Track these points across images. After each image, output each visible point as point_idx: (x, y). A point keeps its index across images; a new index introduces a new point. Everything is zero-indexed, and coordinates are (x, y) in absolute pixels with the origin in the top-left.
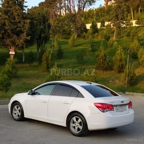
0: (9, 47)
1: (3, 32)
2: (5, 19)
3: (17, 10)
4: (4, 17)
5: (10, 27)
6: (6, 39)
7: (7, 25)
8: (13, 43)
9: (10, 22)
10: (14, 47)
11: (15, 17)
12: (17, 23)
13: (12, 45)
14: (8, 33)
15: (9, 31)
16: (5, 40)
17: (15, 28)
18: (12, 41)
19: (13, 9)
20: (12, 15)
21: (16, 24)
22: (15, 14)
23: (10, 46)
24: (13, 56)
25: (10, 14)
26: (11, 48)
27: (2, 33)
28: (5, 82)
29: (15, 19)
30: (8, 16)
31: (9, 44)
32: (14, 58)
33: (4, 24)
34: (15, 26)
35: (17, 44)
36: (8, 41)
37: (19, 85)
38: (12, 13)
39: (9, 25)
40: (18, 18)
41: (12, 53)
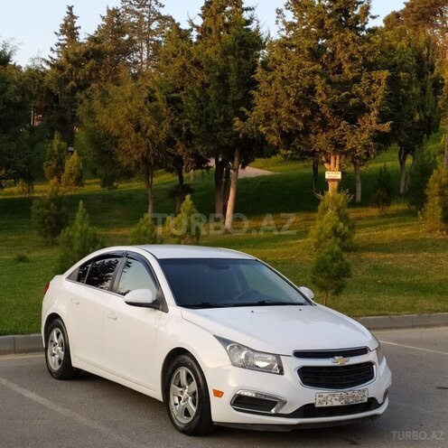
0: (324, 159)
1: (308, 112)
2: (315, 72)
3: (347, 44)
4: (311, 69)
5: (328, 95)
6: (316, 133)
7: (321, 92)
8: (338, 146)
9: (329, 82)
10: (338, 157)
11: (341, 64)
12: (347, 82)
13: (335, 151)
14: (323, 116)
15: (324, 109)
16: (312, 137)
17: (342, 99)
18: (333, 139)
19: (335, 43)
20: (333, 60)
21: (345, 85)
22: (343, 58)
23: (325, 153)
24: (336, 184)
25: (327, 58)
26: (329, 162)
27: (306, 116)
29: (339, 70)
30: (322, 64)
31: (324, 148)
32: (339, 190)
33: (311, 90)
34: (343, 94)
35: (349, 147)
36: (320, 141)
37: (363, 274)
38: (333, 55)
39: (325, 91)
40: (351, 69)
41: (333, 174)
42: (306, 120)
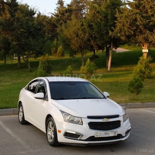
0: (142, 45)
1: (135, 28)
2: (137, 13)
3: (149, 2)
4: (135, 12)
5: (142, 22)
6: (138, 36)
7: (139, 20)
8: (146, 40)
9: (142, 16)
10: (147, 44)
11: (147, 10)
12: (150, 16)
13: (145, 42)
14: (141, 29)
15: (141, 27)
16: (137, 37)
17: (147, 22)
18: (144, 38)
19: (145, 2)
20: (144, 8)
21: (148, 18)
22: (148, 7)
23: (143, 43)
24: (146, 54)
25: (142, 8)
26: (144, 46)
27: (134, 29)
28: (137, 83)
29: (147, 13)
30: (140, 10)
31: (141, 41)
32: (147, 57)
33: (136, 20)
34: (148, 21)
35: (150, 40)
36: (140, 38)
37: (154, 87)
38: (144, 6)
39: (141, 20)
40: (151, 11)
41: (145, 50)
42: (134, 31)
